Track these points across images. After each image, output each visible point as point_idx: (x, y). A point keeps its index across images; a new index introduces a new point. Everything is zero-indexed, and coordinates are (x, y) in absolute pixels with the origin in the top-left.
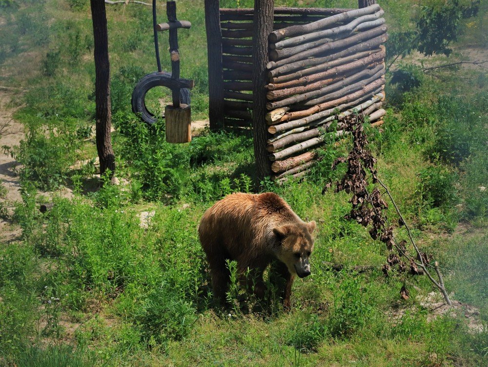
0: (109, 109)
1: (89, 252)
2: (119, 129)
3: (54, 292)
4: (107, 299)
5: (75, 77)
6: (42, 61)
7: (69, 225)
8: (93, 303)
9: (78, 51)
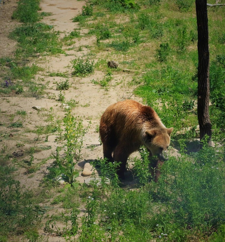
0: (208, 88)
1: (190, 199)
2: (215, 103)
3: (163, 229)
4: (204, 236)
5: (181, 63)
6: (157, 50)
7: (176, 177)
8: (192, 238)
9: (184, 42)
